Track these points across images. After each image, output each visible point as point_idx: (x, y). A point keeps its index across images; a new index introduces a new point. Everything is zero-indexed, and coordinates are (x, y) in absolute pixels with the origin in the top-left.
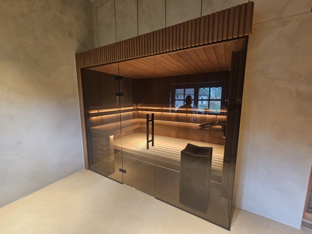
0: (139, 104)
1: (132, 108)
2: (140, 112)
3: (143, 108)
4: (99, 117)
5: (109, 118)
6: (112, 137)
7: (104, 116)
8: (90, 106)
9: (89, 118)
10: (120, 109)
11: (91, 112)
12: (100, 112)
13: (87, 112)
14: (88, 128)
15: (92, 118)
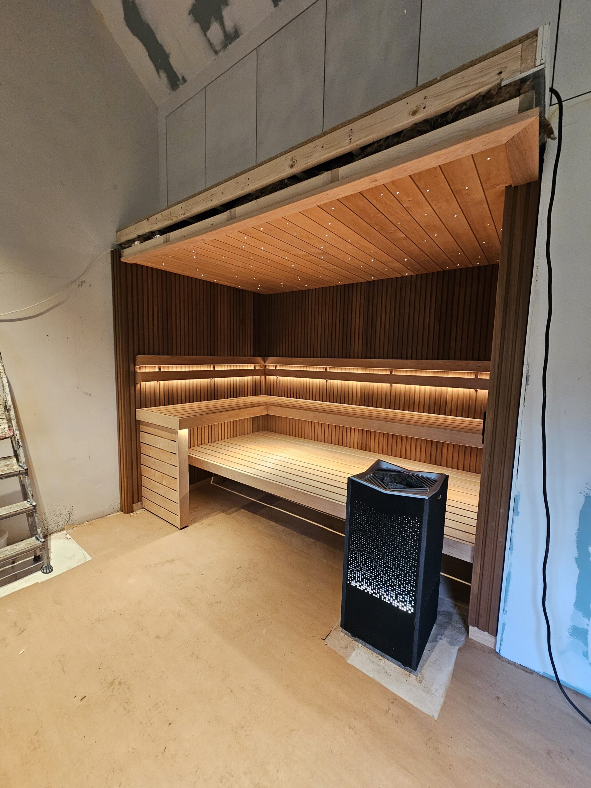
0: (271, 359)
1: (251, 367)
2: (272, 378)
3: (281, 368)
4: (162, 382)
5: (187, 387)
6: (184, 433)
7: (175, 382)
8: (139, 354)
9: (135, 384)
10: (219, 368)
11: (143, 369)
12: (166, 370)
13: (130, 368)
14: (133, 410)
15: (143, 384)
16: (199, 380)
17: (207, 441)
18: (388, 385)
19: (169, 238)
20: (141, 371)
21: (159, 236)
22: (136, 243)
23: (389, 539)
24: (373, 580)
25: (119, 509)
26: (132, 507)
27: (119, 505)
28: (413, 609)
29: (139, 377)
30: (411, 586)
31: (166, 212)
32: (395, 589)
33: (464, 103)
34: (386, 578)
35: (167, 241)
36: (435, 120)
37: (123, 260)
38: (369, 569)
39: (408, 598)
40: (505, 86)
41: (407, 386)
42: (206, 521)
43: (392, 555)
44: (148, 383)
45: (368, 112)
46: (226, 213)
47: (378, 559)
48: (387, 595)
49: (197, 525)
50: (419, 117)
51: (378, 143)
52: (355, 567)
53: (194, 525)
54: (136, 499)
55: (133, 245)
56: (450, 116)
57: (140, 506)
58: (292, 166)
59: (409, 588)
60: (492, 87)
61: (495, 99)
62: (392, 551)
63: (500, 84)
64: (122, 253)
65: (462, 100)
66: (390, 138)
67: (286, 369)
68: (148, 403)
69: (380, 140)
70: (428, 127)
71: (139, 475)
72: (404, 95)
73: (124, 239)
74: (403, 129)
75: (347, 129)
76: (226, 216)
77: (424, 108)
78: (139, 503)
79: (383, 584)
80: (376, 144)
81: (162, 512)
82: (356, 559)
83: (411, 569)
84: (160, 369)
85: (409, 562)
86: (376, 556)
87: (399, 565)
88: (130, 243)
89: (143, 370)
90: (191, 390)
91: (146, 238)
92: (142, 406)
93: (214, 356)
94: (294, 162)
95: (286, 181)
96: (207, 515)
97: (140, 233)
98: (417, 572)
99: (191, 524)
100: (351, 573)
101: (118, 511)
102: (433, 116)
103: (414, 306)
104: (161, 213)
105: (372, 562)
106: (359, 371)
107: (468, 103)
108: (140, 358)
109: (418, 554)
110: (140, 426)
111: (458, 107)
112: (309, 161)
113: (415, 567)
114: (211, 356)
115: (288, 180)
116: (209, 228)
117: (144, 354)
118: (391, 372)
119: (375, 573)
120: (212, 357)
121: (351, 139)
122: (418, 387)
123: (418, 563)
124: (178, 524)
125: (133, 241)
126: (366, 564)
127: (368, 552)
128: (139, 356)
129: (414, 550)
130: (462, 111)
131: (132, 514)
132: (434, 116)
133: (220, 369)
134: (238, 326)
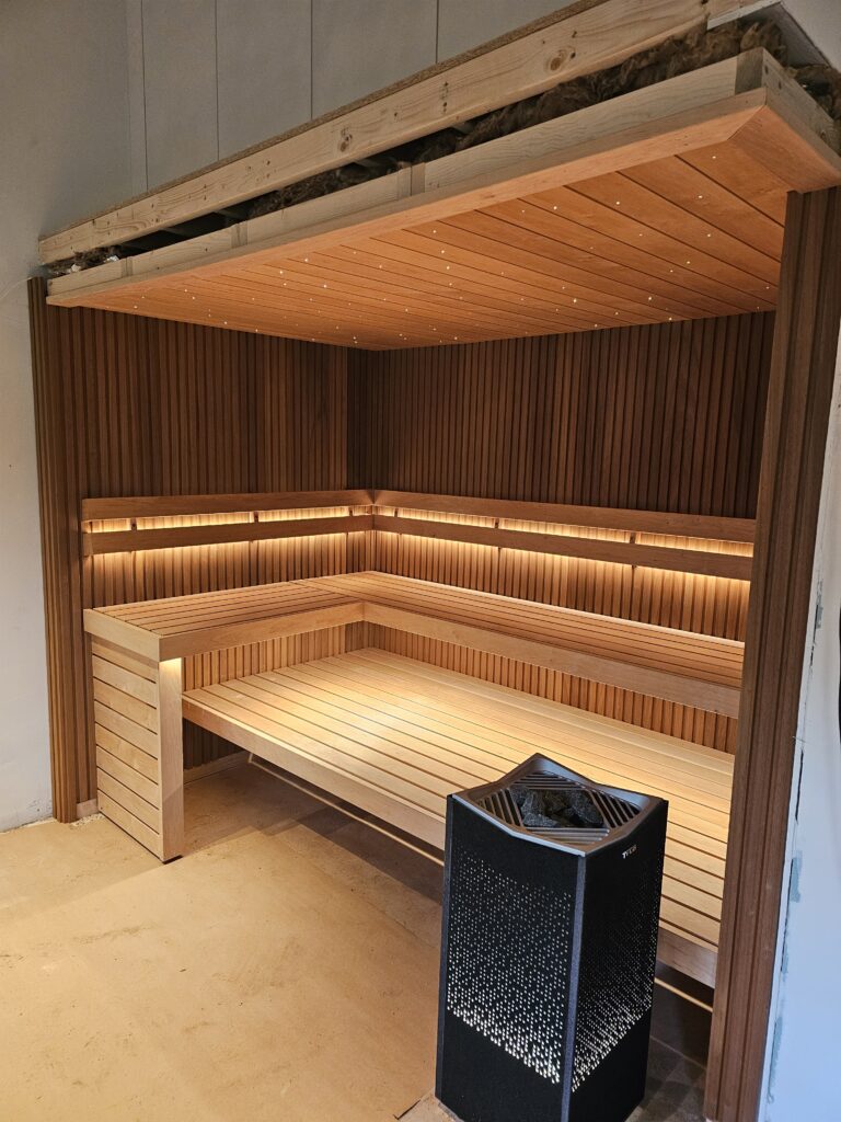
0: (386, 495)
1: (343, 513)
2: (390, 536)
3: (407, 516)
4: (140, 553)
5: (196, 561)
6: (174, 666)
7: (168, 551)
8: (89, 497)
9: (81, 557)
10: (266, 517)
11: (97, 526)
12: (149, 527)
13: (71, 526)
14: (76, 609)
15: (98, 558)
16: (222, 545)
17: (240, 673)
18: (628, 567)
19: (131, 268)
20: (94, 531)
21: (114, 258)
22: (74, 268)
23: (517, 929)
24: (490, 1008)
25: (51, 811)
26: (75, 810)
27: (51, 804)
28: (558, 1076)
29: (88, 545)
30: (557, 1029)
31: (125, 212)
32: (528, 1033)
33: (643, 54)
34: (511, 1008)
35: (128, 274)
36: (595, 80)
37: (50, 300)
38: (484, 987)
39: (549, 1052)
40: (712, 30)
41: (668, 573)
42: (221, 848)
43: (523, 964)
44: (109, 556)
45: (476, 50)
46: (229, 229)
47: (499, 967)
48: (515, 1041)
49: (201, 855)
50: (566, 73)
51: (497, 116)
52: (459, 980)
53: (195, 855)
54: (83, 793)
55: (69, 271)
56: (623, 78)
57: (94, 807)
58: (343, 147)
59: (551, 1032)
60: (690, 31)
61: (696, 55)
62: (523, 955)
63: (705, 24)
64: (49, 288)
65: (638, 47)
66: (519, 106)
67: (418, 518)
68: (109, 595)
69: (501, 109)
70: (584, 93)
71: (90, 745)
72: (537, 23)
73: (53, 257)
74: (541, 92)
75: (436, 82)
76: (230, 237)
77: (573, 55)
78: (91, 802)
79: (508, 1020)
80: (494, 118)
81: (132, 825)
82: (461, 963)
83: (554, 996)
84: (134, 525)
85: (552, 980)
86: (496, 961)
87: (534, 984)
88: (61, 266)
89: (98, 530)
90: (205, 567)
91: (91, 260)
92: (96, 602)
93: (257, 492)
94: (347, 139)
95: (338, 173)
96: (225, 834)
97: (82, 248)
98: (566, 1002)
99: (188, 853)
100: (453, 991)
101: (48, 817)
102: (592, 71)
103: (687, 391)
104: (115, 213)
105: (488, 973)
106: (567, 532)
107: (651, 55)
108: (89, 504)
109: (568, 966)
110: (93, 644)
111: (633, 61)
112: (373, 140)
113: (562, 992)
114: (249, 492)
115: (341, 172)
116: (201, 257)
117: (100, 497)
118: (633, 539)
119: (493, 996)
120: (250, 495)
121: (445, 104)
122: (690, 576)
123: (568, 985)
124: (159, 850)
125: (67, 263)
126: (477, 974)
127: (482, 952)
128: (88, 500)
129: (561, 958)
130: (643, 69)
131: (74, 824)
132: (595, 73)
133: (270, 519)
134: (311, 425)
